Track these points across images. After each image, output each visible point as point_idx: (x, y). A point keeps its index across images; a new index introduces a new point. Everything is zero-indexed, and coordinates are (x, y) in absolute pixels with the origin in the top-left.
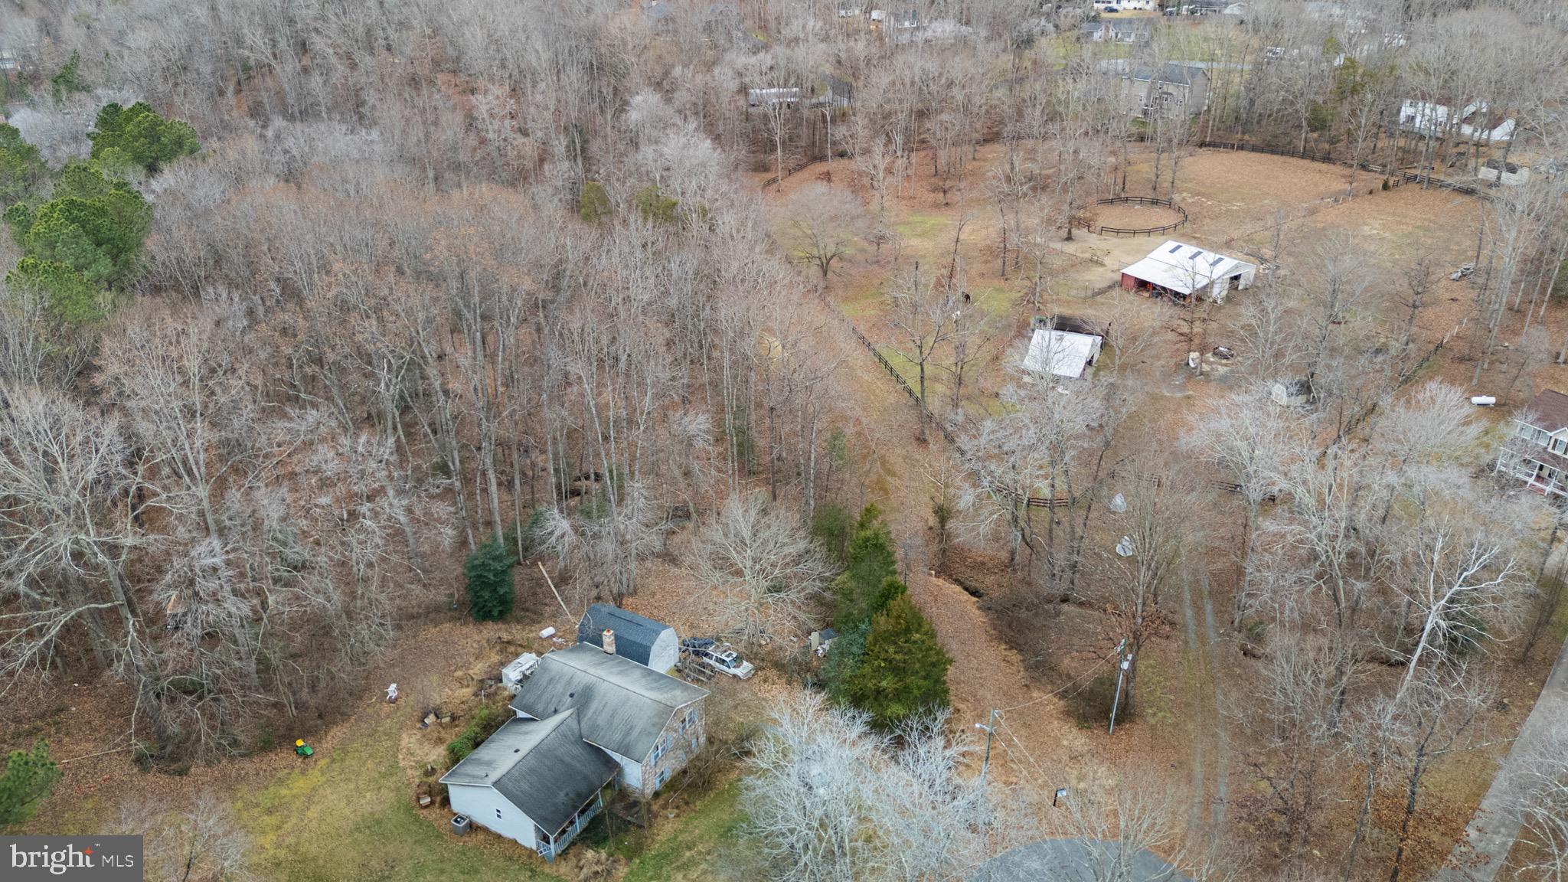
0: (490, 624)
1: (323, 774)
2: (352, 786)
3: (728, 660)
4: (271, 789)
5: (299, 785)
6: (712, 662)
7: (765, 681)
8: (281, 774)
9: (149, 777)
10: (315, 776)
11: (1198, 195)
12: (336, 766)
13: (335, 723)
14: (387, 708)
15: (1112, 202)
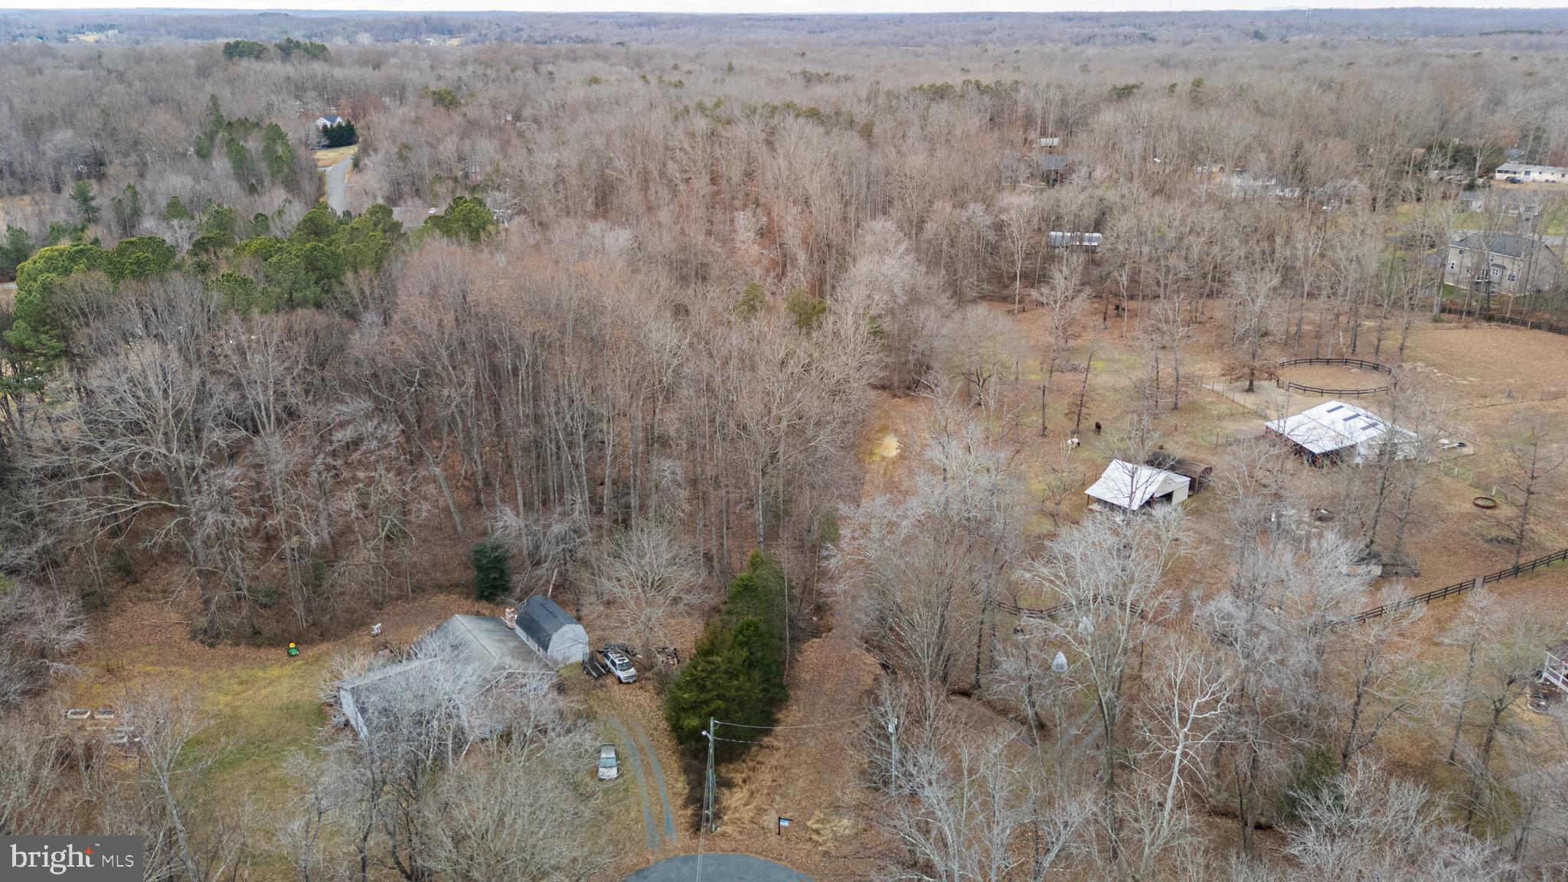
0: (484, 603)
1: (293, 668)
2: (302, 681)
3: (618, 663)
4: (256, 670)
5: (274, 672)
6: (609, 663)
7: (642, 688)
8: (268, 663)
9: (193, 643)
10: (288, 669)
11: (1431, 365)
12: (304, 667)
13: (328, 641)
14: (367, 639)
15: (1328, 362)
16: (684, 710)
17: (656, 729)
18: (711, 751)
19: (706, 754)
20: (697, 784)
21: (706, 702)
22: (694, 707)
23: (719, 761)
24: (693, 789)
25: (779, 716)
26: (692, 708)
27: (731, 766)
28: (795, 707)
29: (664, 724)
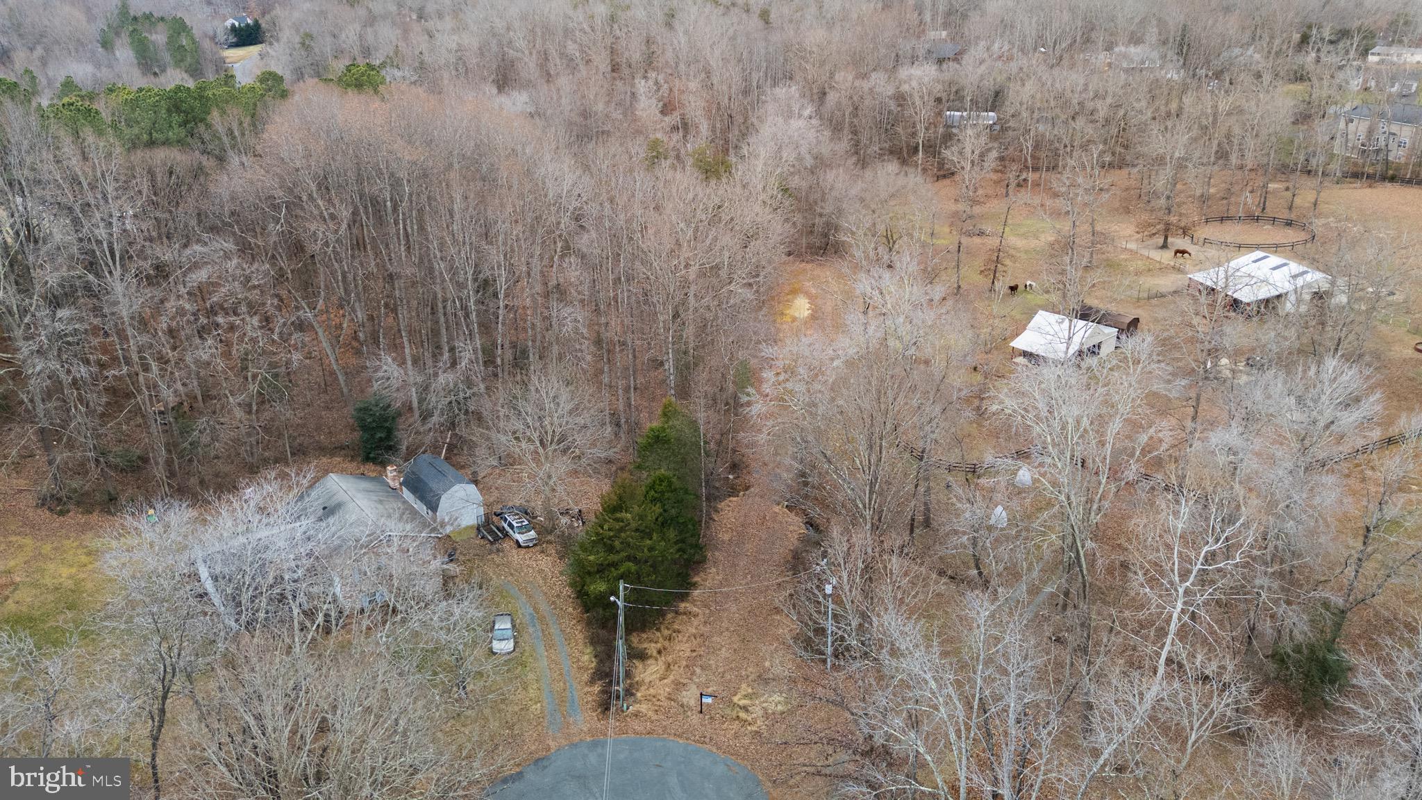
0: (370, 466)
3: (515, 525)
4: (108, 539)
6: (506, 526)
7: (543, 552)
8: (123, 531)
9: (40, 511)
14: (238, 504)
16: (589, 573)
17: (558, 596)
18: (621, 619)
19: (616, 623)
20: (605, 655)
21: (614, 565)
22: (602, 570)
23: (629, 630)
24: (601, 662)
25: (696, 579)
26: (598, 571)
27: (644, 636)
28: (714, 570)
29: (568, 591)
